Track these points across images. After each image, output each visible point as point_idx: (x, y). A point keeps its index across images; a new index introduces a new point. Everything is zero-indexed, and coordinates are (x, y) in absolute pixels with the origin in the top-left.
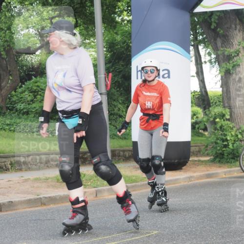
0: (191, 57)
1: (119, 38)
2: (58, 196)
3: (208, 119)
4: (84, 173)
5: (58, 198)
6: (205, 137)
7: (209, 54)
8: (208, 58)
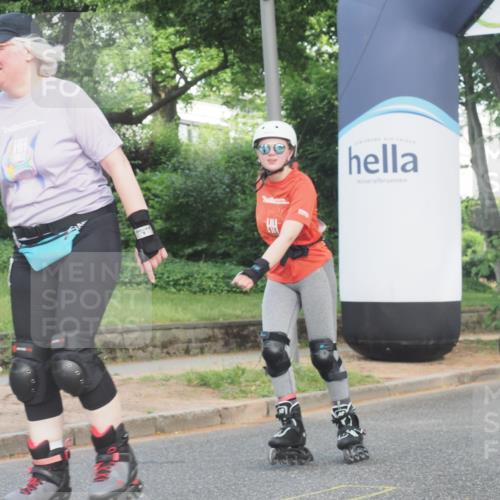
0: (461, 128)
1: (311, 90)
2: (190, 413)
3: (497, 256)
4: (243, 367)
5: (190, 418)
6: (491, 293)
8: (496, 130)
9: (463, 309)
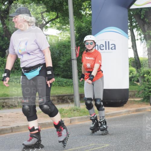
0: (129, 36)
1: (84, 25)
2: (47, 122)
3: (140, 75)
4: (63, 108)
5: (47, 124)
6: (138, 86)
7: (140, 35)
8: (139, 37)
9: (129, 91)
